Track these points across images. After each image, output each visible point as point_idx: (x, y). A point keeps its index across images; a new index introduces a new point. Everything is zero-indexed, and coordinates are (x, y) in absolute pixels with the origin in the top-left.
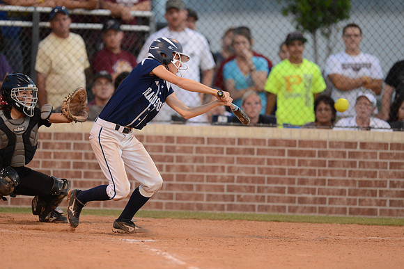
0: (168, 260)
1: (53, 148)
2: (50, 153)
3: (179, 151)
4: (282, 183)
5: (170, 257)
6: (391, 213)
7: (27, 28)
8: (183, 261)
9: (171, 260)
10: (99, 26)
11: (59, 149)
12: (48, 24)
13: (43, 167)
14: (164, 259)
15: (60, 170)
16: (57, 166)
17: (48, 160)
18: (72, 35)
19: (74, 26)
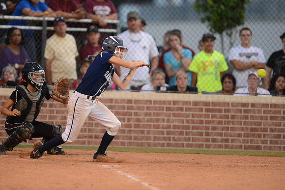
0: (128, 178)
1: (55, 107)
2: (54, 110)
3: (136, 109)
4: (201, 129)
5: (130, 176)
6: (270, 148)
7: (39, 31)
8: (138, 179)
9: (130, 178)
10: (85, 30)
11: (60, 107)
12: (52, 28)
13: (49, 119)
14: (126, 178)
15: (60, 121)
16: (58, 119)
17: (52, 115)
18: (67, 35)
19: (69, 29)
